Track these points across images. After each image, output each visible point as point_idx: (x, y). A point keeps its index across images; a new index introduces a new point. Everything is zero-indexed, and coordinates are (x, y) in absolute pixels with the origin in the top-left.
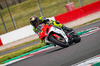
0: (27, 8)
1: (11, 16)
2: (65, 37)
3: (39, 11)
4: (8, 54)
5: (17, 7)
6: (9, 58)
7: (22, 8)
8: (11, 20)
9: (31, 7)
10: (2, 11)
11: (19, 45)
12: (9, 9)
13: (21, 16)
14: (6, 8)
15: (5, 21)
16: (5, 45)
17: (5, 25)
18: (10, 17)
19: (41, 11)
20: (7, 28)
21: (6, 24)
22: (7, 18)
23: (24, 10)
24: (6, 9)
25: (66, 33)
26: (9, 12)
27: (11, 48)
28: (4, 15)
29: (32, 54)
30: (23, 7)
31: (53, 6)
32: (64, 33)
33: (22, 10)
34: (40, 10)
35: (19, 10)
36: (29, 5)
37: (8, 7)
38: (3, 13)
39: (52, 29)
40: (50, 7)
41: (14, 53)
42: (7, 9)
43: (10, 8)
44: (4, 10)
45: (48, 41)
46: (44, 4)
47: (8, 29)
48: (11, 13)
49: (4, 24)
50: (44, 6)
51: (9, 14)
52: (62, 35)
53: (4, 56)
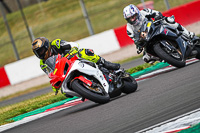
0: (60, 11)
1: (27, 27)
2: (103, 81)
3: (82, 17)
4: (22, 104)
5: (38, 8)
6: (24, 112)
7: (48, 10)
8: (27, 34)
9: (68, 9)
10: (8, 16)
11: (42, 86)
12: (23, 13)
13: (47, 26)
14: (16, 10)
15: (14, 37)
16: (15, 85)
17: (14, 46)
18: (25, 29)
19: (87, 17)
20: (19, 51)
21: (17, 43)
22: (19, 31)
23: (53, 15)
24: (16, 13)
25: (106, 75)
26: (24, 18)
27: (26, 91)
28: (13, 24)
29: (70, 104)
30: (52, 8)
31: (111, 8)
32: (101, 73)
33: (48, 15)
34: (85, 15)
35: (43, 14)
36: (64, 5)
37: (21, 8)
38: (11, 20)
39: (76, 66)
40: (104, 10)
41: (32, 101)
42: (18, 13)
43: (25, 10)
44: (14, 14)
45: (68, 91)
46: (93, 3)
47: (22, 53)
48: (28, 21)
49: (13, 42)
50: (92, 9)
51: (23, 23)
52: (98, 77)
53: (13, 106)
